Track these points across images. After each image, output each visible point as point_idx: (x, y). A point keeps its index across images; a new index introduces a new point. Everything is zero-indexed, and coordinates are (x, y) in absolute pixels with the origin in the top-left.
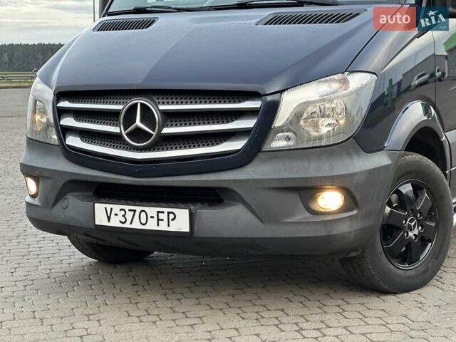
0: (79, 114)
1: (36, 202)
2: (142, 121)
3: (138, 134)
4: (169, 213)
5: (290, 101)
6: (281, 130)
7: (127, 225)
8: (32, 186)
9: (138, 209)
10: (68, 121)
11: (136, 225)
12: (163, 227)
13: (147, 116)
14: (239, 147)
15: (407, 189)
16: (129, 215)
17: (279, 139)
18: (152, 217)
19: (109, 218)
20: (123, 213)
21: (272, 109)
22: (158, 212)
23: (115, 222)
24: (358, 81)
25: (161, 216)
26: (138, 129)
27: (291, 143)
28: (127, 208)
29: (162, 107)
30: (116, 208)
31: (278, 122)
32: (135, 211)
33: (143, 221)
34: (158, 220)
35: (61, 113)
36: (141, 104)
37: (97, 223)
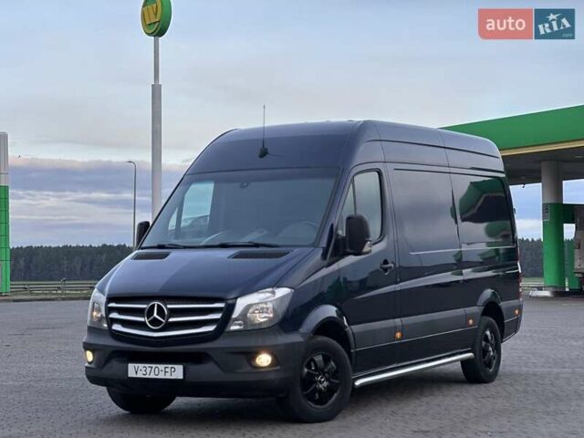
0: (120, 311)
1: (92, 366)
2: (158, 314)
3: (155, 322)
4: (171, 368)
5: (241, 303)
6: (236, 319)
7: (147, 376)
8: (90, 356)
9: (154, 366)
10: (114, 315)
11: (152, 376)
12: (168, 376)
13: (160, 311)
14: (212, 329)
15: (319, 358)
16: (148, 370)
17: (236, 325)
18: (162, 371)
19: (136, 373)
20: (145, 369)
21: (231, 308)
22: (165, 368)
23: (140, 375)
24: (282, 292)
25: (167, 370)
26: (155, 318)
27: (242, 327)
28: (147, 365)
29: (169, 306)
30: (141, 366)
31: (235, 315)
32: (152, 368)
33: (157, 373)
34: (165, 372)
35: (110, 310)
37: (129, 376)
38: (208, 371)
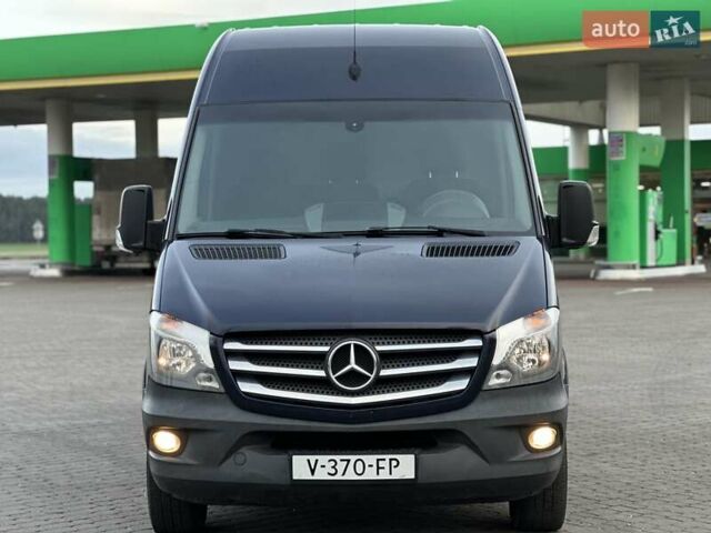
2: (357, 363)
3: (351, 378)
4: (391, 460)
7: (338, 477)
8: (167, 441)
9: (353, 458)
11: (351, 476)
12: (384, 475)
13: (363, 358)
14: (464, 387)
16: (341, 466)
17: (499, 377)
18: (371, 466)
19: (313, 472)
20: (333, 463)
21: (491, 345)
22: (378, 460)
23: (321, 475)
25: (381, 464)
26: (353, 371)
28: (338, 458)
29: (379, 348)
30: (323, 459)
31: (496, 361)
32: (348, 461)
33: (359, 470)
34: (378, 468)
35: (227, 356)
36: (355, 345)
37: (295, 477)
38: (457, 462)
